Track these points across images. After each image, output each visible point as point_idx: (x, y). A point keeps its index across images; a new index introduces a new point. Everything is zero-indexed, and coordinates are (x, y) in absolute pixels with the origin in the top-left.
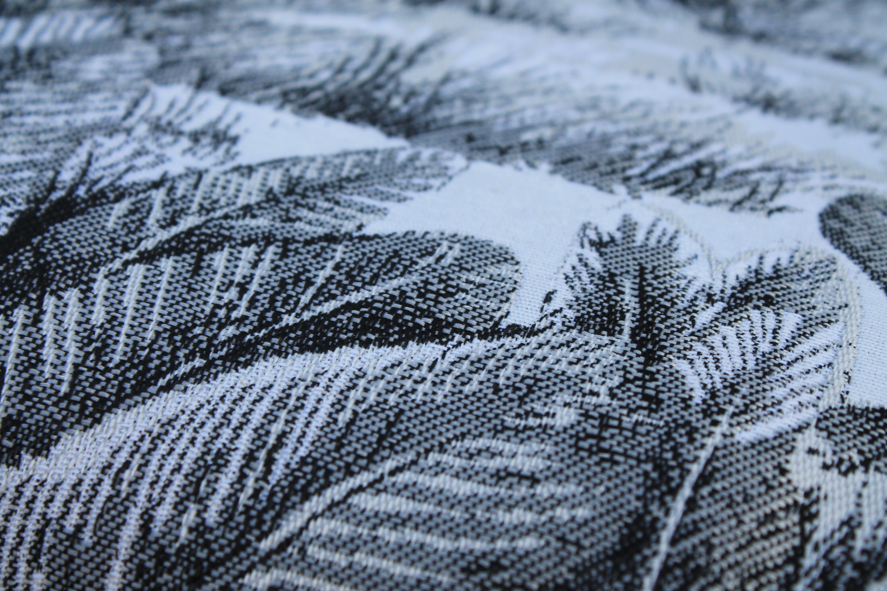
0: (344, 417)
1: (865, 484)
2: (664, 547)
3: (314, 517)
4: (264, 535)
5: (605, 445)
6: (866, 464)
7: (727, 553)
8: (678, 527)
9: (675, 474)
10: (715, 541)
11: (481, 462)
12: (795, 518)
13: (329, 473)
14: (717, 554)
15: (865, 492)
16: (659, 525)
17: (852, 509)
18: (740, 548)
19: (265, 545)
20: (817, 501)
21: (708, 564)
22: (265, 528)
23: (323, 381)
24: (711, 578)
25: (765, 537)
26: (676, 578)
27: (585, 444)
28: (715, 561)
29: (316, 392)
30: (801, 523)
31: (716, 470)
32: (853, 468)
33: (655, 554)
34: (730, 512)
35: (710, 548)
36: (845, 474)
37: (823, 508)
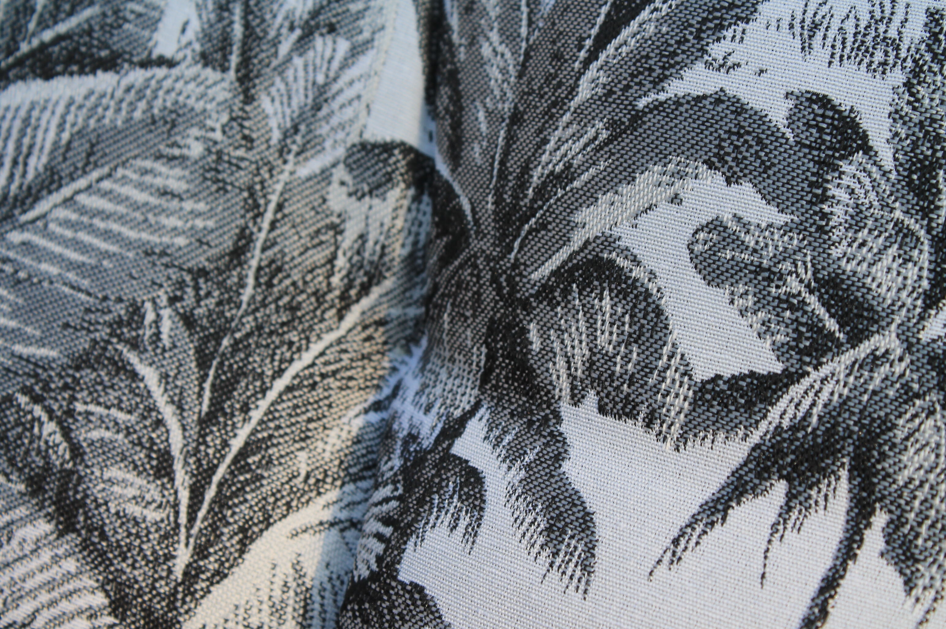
0: (66, 136)
1: (370, 208)
2: (257, 252)
3: (55, 206)
4: (24, 212)
5: (220, 177)
6: (371, 192)
7: (293, 258)
8: (265, 241)
9: (262, 202)
10: (286, 250)
11: (148, 179)
12: (331, 233)
13: (61, 178)
14: (287, 259)
15: (371, 213)
16: (254, 237)
17: (363, 225)
18: (301, 254)
19: (24, 218)
20: (343, 221)
21: (283, 264)
22: (25, 207)
23: (50, 107)
24: (284, 274)
25: (314, 247)
26: (266, 274)
27: (208, 175)
28: (287, 263)
29: (46, 115)
30: (335, 236)
31: (286, 200)
32: (363, 195)
33: (253, 257)
34: (293, 231)
35: (284, 255)
36: (359, 199)
37: (348, 225)
